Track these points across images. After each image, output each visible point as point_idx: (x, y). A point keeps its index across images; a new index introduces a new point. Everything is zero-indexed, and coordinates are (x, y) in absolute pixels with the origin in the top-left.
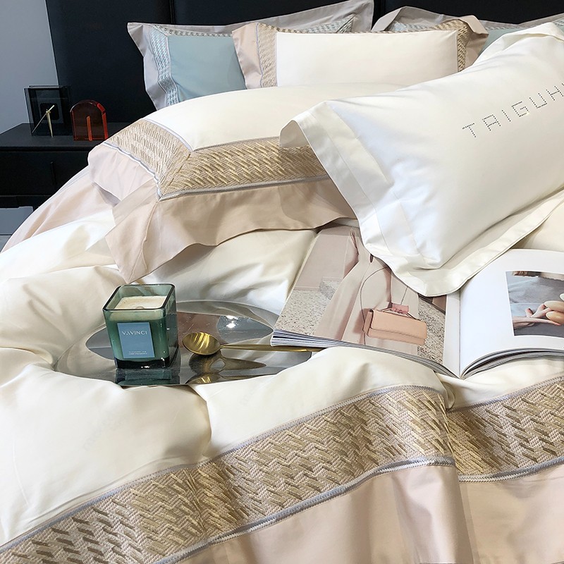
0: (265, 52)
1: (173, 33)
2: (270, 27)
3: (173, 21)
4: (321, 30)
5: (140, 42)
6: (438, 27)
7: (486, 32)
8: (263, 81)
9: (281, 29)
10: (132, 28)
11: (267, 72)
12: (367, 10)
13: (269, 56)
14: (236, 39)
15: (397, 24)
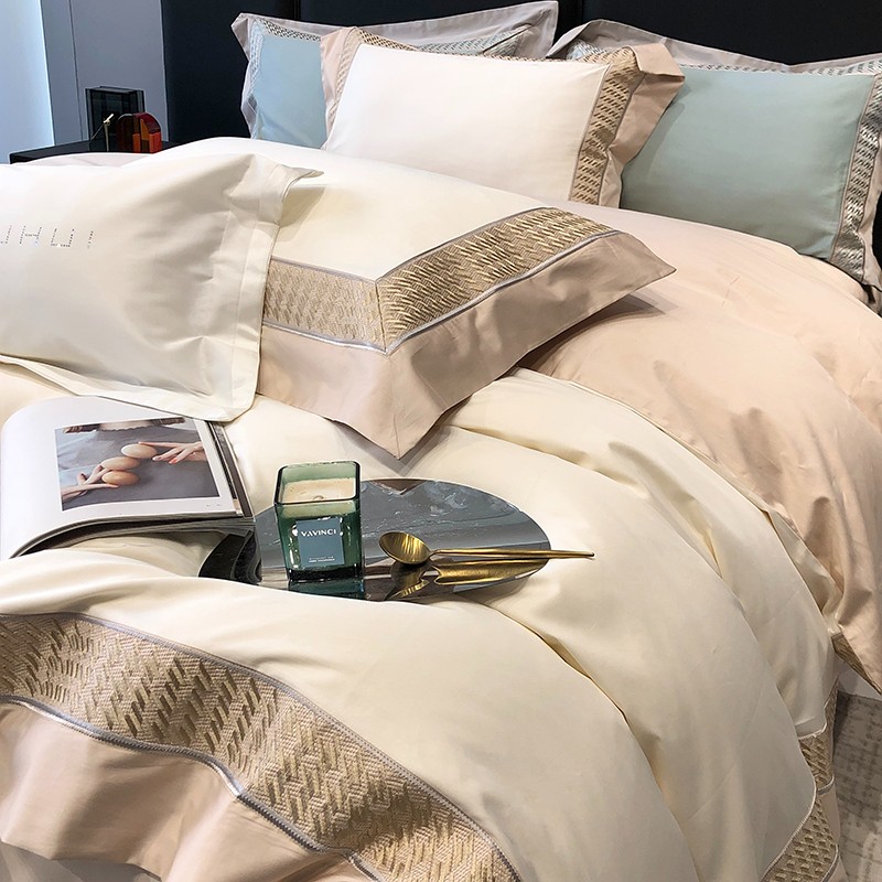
3: (295, 15)
5: (243, 42)
7: (681, 74)
12: (548, 19)
14: (323, 49)
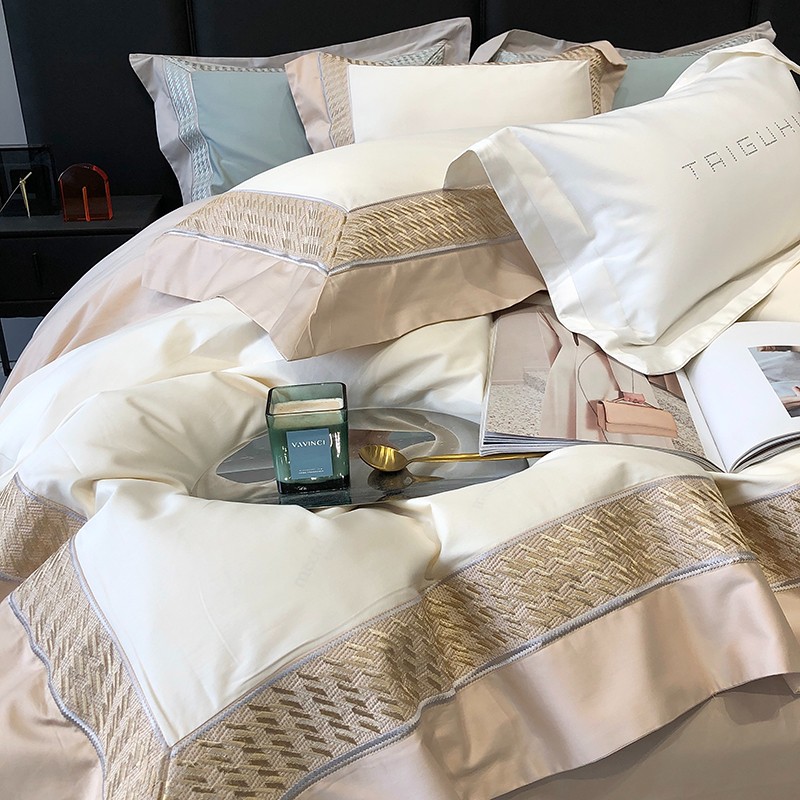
0: (334, 93)
1: (198, 67)
2: (338, 58)
3: (194, 52)
4: (403, 62)
5: (146, 82)
6: (564, 56)
7: (624, 63)
8: (333, 132)
9: (353, 61)
10: (137, 61)
11: (338, 120)
12: (462, 34)
13: (341, 97)
14: (291, 75)
15: (504, 54)
